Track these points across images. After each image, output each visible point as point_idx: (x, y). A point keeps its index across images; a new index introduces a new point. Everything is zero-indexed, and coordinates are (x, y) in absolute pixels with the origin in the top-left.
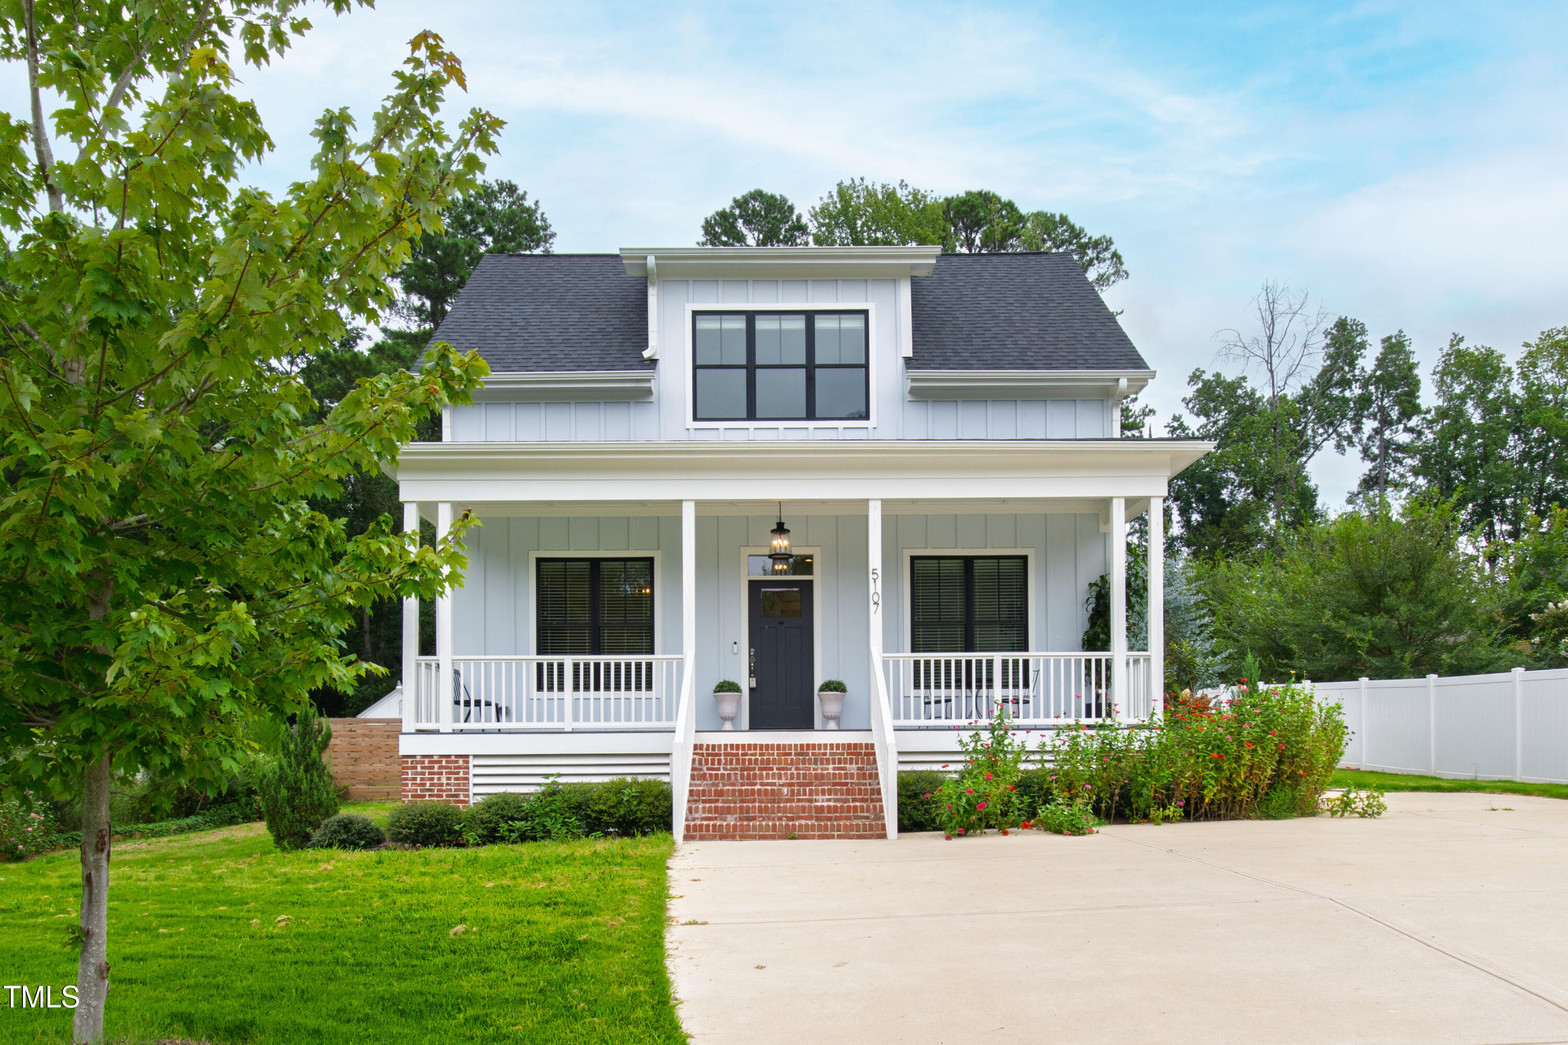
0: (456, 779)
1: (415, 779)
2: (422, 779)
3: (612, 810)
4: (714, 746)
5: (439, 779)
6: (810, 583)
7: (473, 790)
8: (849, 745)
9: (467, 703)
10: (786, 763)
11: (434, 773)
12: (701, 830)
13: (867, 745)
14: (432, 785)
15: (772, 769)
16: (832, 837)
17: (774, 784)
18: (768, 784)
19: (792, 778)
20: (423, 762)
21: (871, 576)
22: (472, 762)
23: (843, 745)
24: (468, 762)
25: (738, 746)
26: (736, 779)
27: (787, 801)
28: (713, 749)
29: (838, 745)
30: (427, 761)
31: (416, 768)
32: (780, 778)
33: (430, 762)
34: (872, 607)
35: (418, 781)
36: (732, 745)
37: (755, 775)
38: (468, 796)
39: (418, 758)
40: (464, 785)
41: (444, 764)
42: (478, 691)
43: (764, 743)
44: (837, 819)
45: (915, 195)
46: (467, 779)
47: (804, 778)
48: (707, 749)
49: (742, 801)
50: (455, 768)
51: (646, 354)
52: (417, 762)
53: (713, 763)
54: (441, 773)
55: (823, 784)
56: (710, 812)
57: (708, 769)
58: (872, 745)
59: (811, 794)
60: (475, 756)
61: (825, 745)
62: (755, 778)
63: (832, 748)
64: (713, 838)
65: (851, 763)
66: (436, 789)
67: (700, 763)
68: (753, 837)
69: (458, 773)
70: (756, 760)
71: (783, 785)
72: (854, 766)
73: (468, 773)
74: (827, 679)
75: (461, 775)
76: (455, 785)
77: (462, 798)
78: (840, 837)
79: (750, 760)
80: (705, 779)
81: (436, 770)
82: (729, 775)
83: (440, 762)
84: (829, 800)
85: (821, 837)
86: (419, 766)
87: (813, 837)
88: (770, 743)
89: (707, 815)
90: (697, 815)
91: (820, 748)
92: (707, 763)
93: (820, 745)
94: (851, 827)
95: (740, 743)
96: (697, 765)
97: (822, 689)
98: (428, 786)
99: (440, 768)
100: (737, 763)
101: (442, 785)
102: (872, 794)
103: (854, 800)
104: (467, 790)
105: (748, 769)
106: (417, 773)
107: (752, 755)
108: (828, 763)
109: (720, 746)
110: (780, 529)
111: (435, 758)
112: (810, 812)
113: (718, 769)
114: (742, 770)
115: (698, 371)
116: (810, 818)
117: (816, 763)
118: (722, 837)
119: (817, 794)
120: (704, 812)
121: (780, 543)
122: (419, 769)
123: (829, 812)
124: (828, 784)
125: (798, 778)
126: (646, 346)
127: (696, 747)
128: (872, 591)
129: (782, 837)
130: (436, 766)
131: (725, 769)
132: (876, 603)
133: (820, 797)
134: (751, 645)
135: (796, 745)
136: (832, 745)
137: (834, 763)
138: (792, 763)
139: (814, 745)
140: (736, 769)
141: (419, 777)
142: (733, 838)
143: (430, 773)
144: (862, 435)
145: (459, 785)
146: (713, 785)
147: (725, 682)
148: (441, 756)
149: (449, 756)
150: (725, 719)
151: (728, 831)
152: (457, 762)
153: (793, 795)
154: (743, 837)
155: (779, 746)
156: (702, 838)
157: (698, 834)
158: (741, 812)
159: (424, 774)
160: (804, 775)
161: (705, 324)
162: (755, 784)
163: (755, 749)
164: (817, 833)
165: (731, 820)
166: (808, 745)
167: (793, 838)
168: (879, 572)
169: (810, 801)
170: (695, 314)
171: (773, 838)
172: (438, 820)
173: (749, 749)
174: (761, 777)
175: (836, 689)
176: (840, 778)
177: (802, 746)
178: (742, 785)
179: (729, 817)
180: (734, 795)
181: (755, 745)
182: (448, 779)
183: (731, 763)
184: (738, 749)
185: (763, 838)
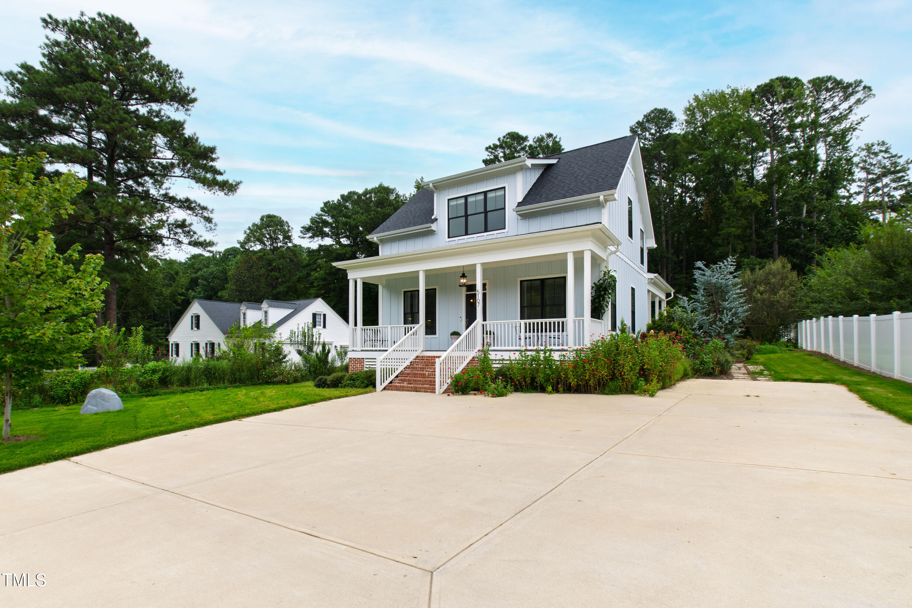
16: (428, 392)
18: (427, 371)
22: (365, 360)
26: (419, 369)
27: (428, 377)
33: (355, 360)
35: (352, 366)
36: (429, 356)
39: (352, 359)
41: (358, 361)
45: (733, 91)
46: (364, 366)
51: (433, 217)
53: (419, 363)
54: (358, 364)
56: (401, 381)
57: (416, 365)
62: (425, 369)
64: (394, 390)
66: (356, 369)
67: (414, 363)
68: (405, 390)
75: (362, 364)
76: (361, 368)
78: (430, 392)
82: (419, 367)
85: (425, 392)
86: (353, 362)
92: (417, 363)
98: (354, 368)
100: (426, 363)
101: (358, 367)
104: (364, 369)
105: (427, 365)
109: (425, 356)
110: (464, 276)
113: (419, 365)
115: (450, 220)
116: (427, 384)
118: (397, 390)
121: (463, 281)
126: (433, 214)
129: (414, 391)
134: (467, 318)
143: (355, 364)
144: (503, 235)
146: (410, 371)
147: (454, 332)
148: (358, 358)
149: (360, 358)
151: (399, 388)
152: (361, 361)
154: (403, 390)
161: (453, 203)
162: (423, 371)
164: (423, 390)
165: (405, 384)
167: (417, 392)
168: (480, 291)
170: (449, 200)
171: (411, 391)
174: (427, 369)
178: (419, 371)
183: (424, 363)
185: (408, 391)
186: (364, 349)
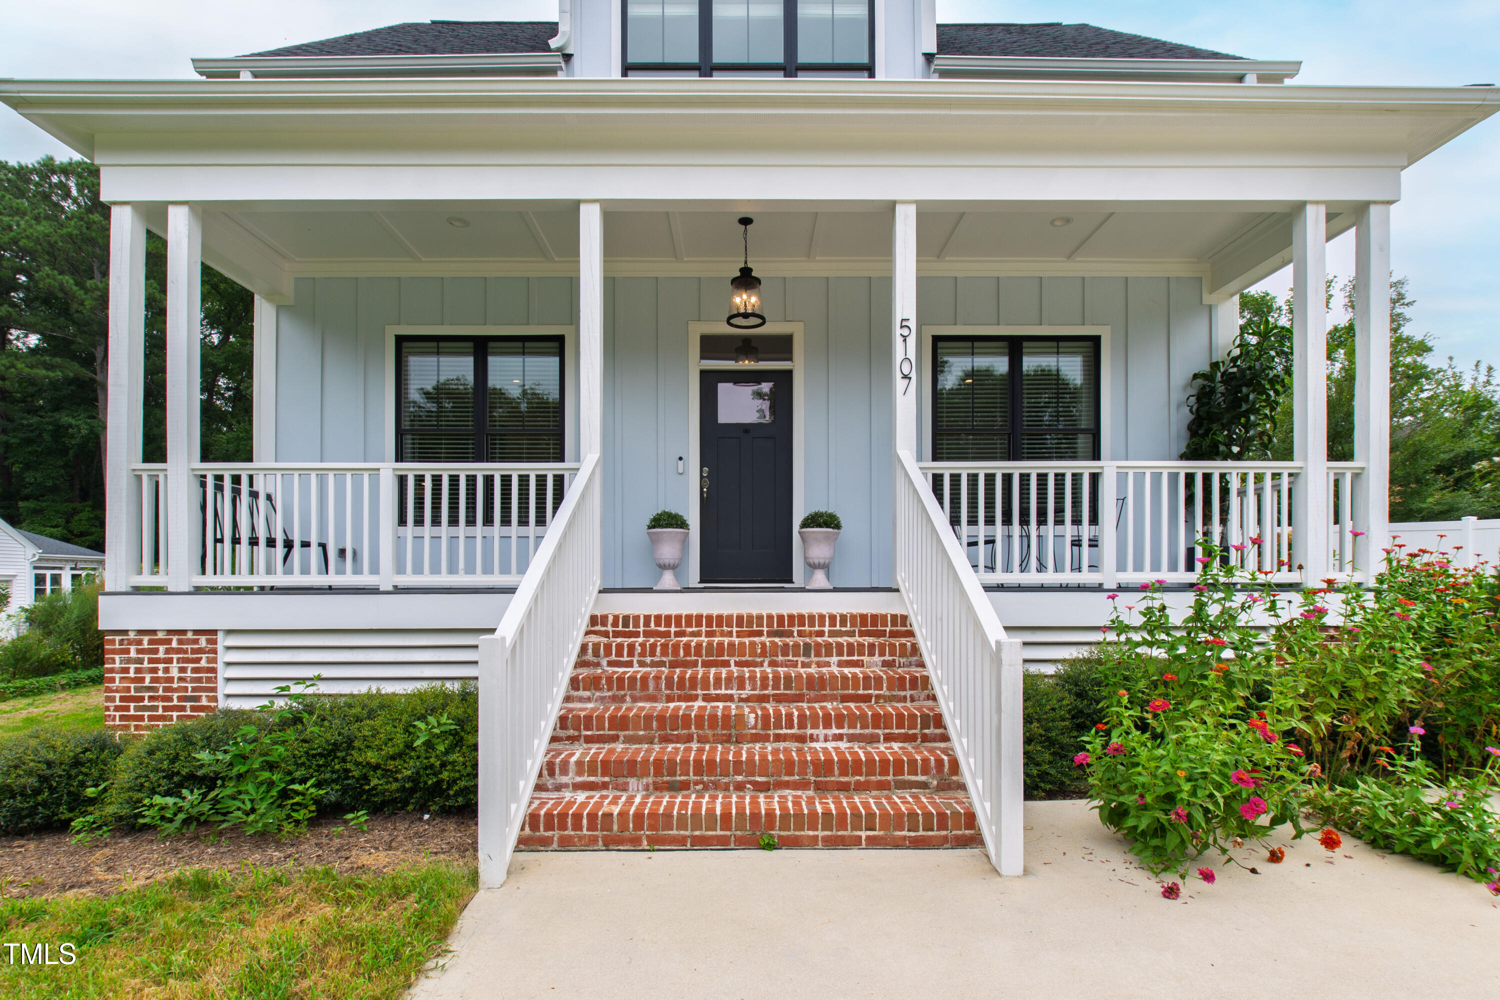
0: (195, 670)
1: (126, 670)
2: (138, 671)
3: (391, 765)
4: (626, 619)
5: (166, 670)
6: (789, 374)
7: (223, 689)
8: (863, 617)
9: (271, 543)
10: (753, 653)
11: (158, 661)
12: (564, 827)
13: (894, 617)
14: (153, 680)
15: (726, 664)
16: (855, 842)
17: (730, 698)
18: (718, 698)
19: (764, 686)
20: (140, 642)
21: (898, 331)
22: (223, 641)
23: (853, 617)
24: (215, 642)
25: (668, 618)
26: (657, 687)
27: (756, 738)
28: (626, 624)
29: (843, 618)
30: (146, 639)
31: (127, 651)
32: (741, 687)
33: (151, 642)
34: (900, 384)
35: (132, 674)
36: (658, 618)
37: (693, 679)
38: (215, 699)
39: (132, 635)
40: (209, 680)
41: (174, 644)
42: (305, 526)
43: (715, 613)
44: (861, 787)
46: (214, 670)
47: (788, 686)
48: (615, 624)
49: (665, 739)
50: (194, 651)
52: (130, 643)
53: (619, 653)
54: (170, 661)
55: (824, 699)
56: (592, 771)
57: (610, 664)
58: (904, 618)
59: (802, 726)
60: (229, 632)
61: (822, 617)
62: (693, 686)
63: (833, 623)
64: (589, 845)
65: (872, 654)
66: (161, 687)
67: (596, 653)
68: (680, 843)
69: (198, 660)
70: (699, 646)
71: (747, 700)
72: (877, 659)
73: (215, 661)
74: (813, 510)
75: (203, 663)
76: (194, 680)
77: (204, 702)
78: (873, 843)
79: (687, 646)
80: (598, 688)
81: (161, 655)
82: (645, 678)
83: (169, 642)
84: (839, 738)
85: (833, 843)
86: (133, 649)
87: (812, 844)
88: (725, 612)
89: (585, 778)
90: (564, 779)
91: (812, 624)
92: (608, 653)
93: (811, 617)
94: (898, 820)
95: (674, 612)
96: (589, 657)
97: (806, 524)
98: (147, 683)
99: (167, 651)
100: (664, 653)
101: (170, 680)
102: (925, 725)
103: (889, 738)
104: (214, 690)
105: (685, 664)
106: (129, 661)
107: (693, 634)
108: (829, 654)
109: (636, 618)
110: (746, 278)
111: (160, 636)
112: (803, 772)
113: (629, 664)
114: (673, 665)
116: (804, 787)
117: (807, 654)
118: (611, 843)
119: (815, 726)
120: (580, 773)
121: (746, 300)
122: (133, 654)
123: (844, 773)
124: (833, 698)
125: (776, 686)
127: (594, 620)
128: (899, 355)
129: (743, 843)
130: (162, 648)
131: (642, 664)
132: (905, 377)
133: (821, 732)
134: (704, 462)
135: (770, 617)
136: (833, 618)
137: (840, 654)
138: (763, 654)
139: (801, 617)
140: (661, 664)
141: (132, 667)
142: (634, 844)
143: (151, 661)
145: (199, 680)
146: (614, 699)
147: (665, 513)
148: (170, 632)
149: (184, 632)
150: (663, 567)
151: (623, 827)
152: (196, 642)
153: (766, 725)
154: (658, 843)
155: (740, 618)
156: (566, 845)
157: (556, 834)
158: (658, 773)
159: (141, 661)
160: (788, 678)
162: (695, 698)
163: (699, 624)
164: (821, 833)
165: (634, 793)
166: (791, 617)
167: (770, 847)
168: (913, 324)
169: (801, 739)
171: (723, 844)
172: (43, 779)
173: (688, 624)
174: (706, 685)
175: (827, 525)
176: (856, 687)
177: (781, 618)
178: (670, 699)
179: (632, 782)
180: (648, 727)
181: (699, 617)
182: (182, 670)
183: (653, 654)
184: (668, 625)
185: (701, 843)
186: (209, 580)
